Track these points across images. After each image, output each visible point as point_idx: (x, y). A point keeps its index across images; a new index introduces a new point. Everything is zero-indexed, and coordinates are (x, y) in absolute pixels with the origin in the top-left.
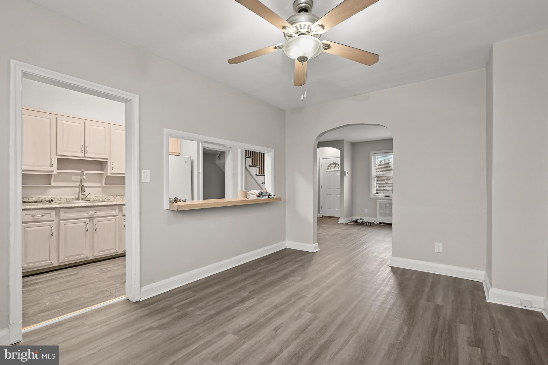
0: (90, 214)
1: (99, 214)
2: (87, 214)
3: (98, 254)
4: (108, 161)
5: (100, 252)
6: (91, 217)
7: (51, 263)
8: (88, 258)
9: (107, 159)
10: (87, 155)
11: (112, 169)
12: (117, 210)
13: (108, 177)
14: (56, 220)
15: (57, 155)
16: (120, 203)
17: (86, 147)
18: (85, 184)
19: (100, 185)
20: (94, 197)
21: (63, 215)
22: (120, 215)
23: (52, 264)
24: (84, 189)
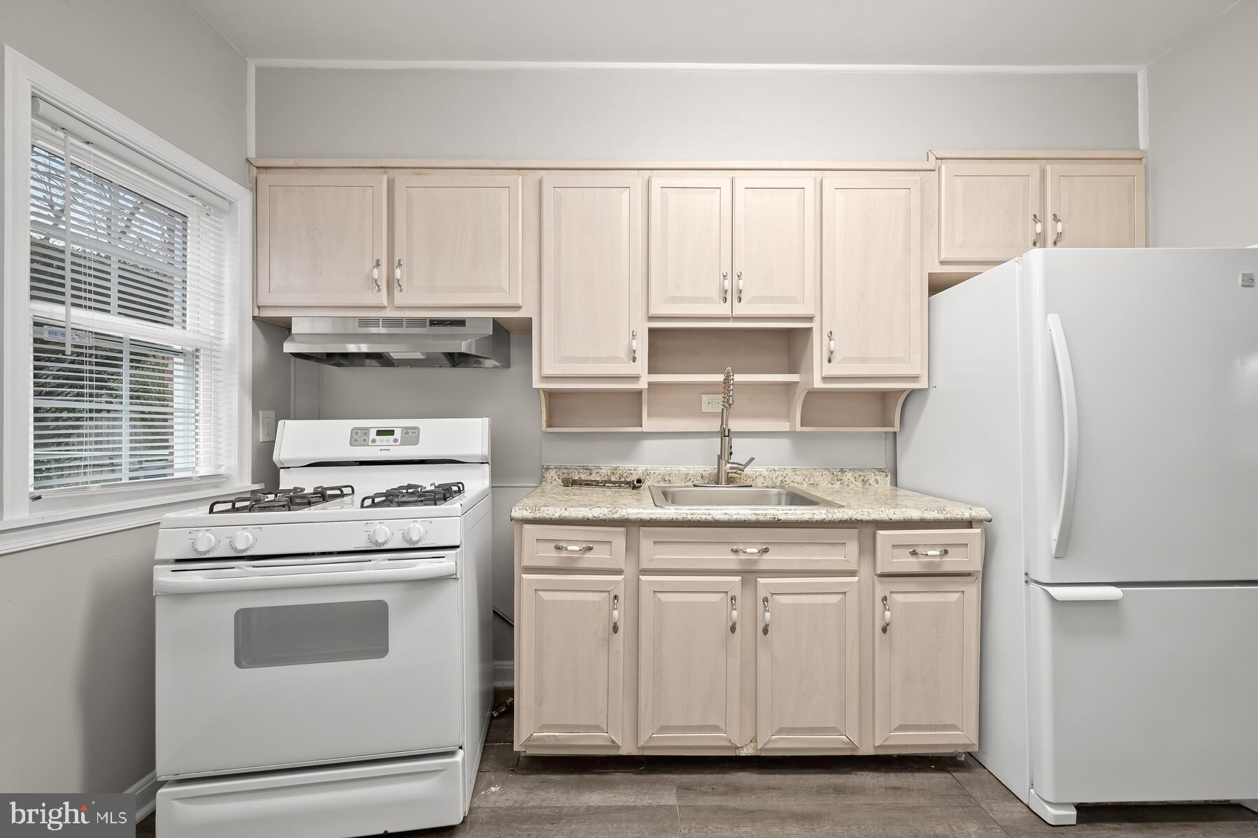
0: (743, 557)
1: (776, 558)
2: (733, 557)
3: (776, 741)
4: (815, 325)
5: (781, 731)
6: (748, 567)
7: (613, 742)
8: (737, 748)
9: (810, 319)
10: (740, 310)
11: (830, 361)
12: (852, 548)
13: (813, 394)
14: (630, 570)
15: (651, 318)
16: (866, 517)
17: (736, 277)
18: (735, 425)
19: (784, 426)
20: (766, 473)
21: (653, 552)
22: (865, 570)
23: (614, 745)
24: (730, 442)
